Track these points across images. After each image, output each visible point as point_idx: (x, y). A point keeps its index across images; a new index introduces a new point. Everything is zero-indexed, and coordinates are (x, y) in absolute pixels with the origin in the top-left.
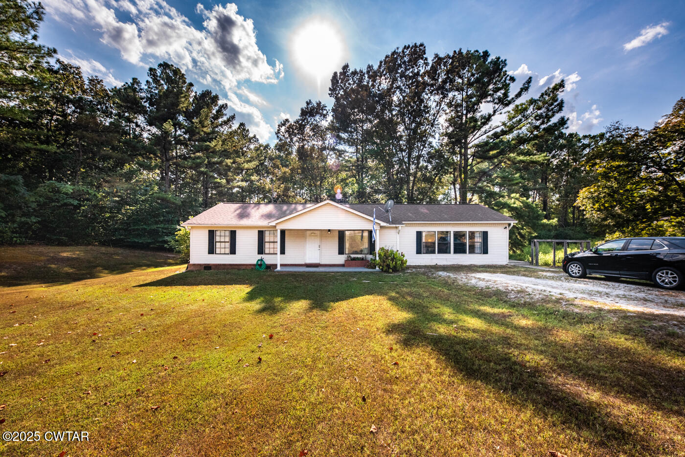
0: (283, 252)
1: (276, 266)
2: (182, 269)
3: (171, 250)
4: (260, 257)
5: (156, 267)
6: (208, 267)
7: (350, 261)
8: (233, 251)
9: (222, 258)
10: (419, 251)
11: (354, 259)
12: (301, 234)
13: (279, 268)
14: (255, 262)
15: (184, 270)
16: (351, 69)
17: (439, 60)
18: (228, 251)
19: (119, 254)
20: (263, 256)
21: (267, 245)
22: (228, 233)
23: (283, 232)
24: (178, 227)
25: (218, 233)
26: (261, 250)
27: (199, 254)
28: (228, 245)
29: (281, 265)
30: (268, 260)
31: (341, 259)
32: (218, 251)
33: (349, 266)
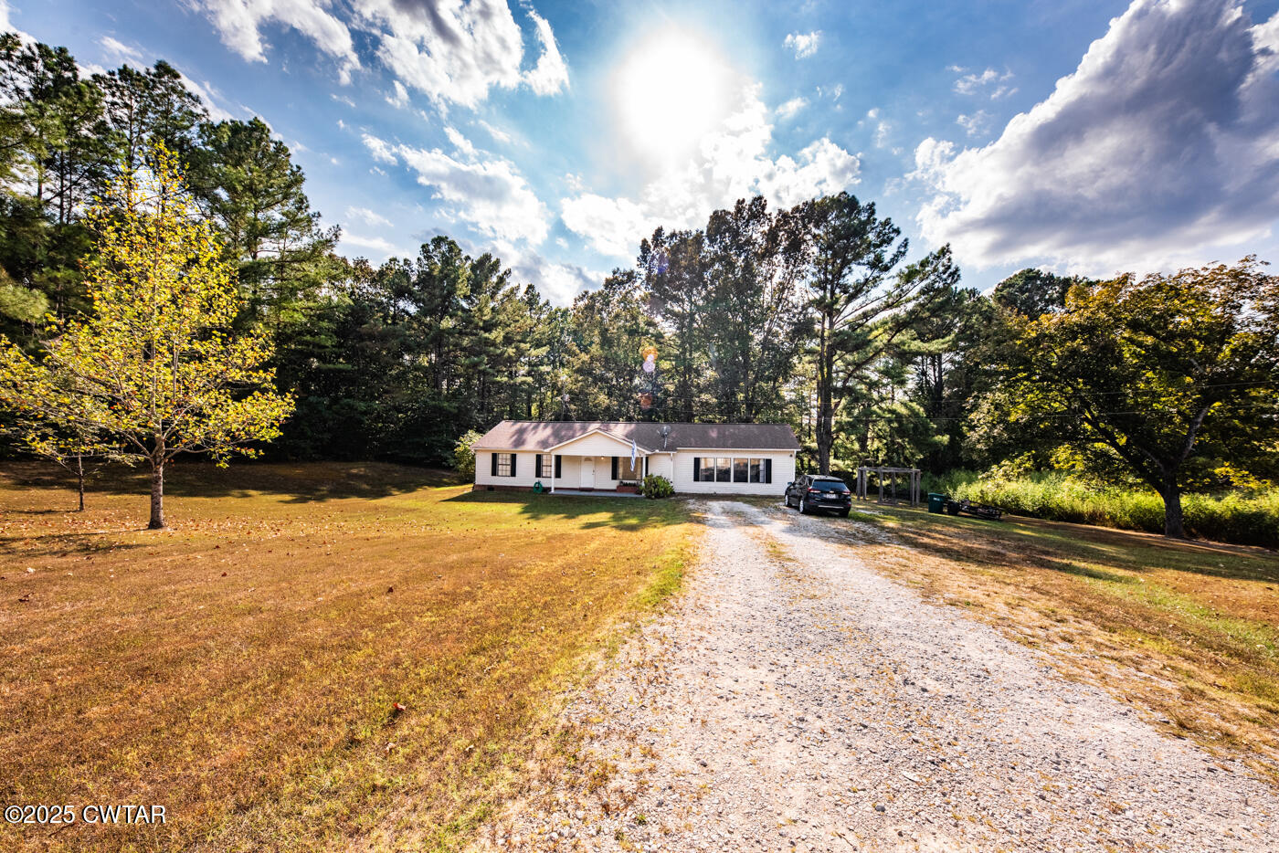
0: (558, 475)
1: (550, 489)
2: (468, 488)
3: (449, 468)
4: (537, 480)
5: (437, 486)
6: (491, 488)
7: (623, 487)
8: (513, 474)
9: (503, 480)
10: (696, 479)
11: (626, 485)
12: (576, 460)
13: (553, 491)
14: (532, 485)
15: (471, 490)
16: (667, 232)
17: (784, 217)
18: (509, 473)
19: (398, 471)
20: (540, 479)
21: (544, 469)
22: (509, 457)
23: (558, 458)
24: (457, 443)
25: (500, 456)
26: (538, 474)
27: (483, 475)
28: (509, 468)
29: (556, 489)
30: (545, 483)
31: (613, 485)
32: (500, 473)
33: (622, 491)
